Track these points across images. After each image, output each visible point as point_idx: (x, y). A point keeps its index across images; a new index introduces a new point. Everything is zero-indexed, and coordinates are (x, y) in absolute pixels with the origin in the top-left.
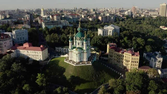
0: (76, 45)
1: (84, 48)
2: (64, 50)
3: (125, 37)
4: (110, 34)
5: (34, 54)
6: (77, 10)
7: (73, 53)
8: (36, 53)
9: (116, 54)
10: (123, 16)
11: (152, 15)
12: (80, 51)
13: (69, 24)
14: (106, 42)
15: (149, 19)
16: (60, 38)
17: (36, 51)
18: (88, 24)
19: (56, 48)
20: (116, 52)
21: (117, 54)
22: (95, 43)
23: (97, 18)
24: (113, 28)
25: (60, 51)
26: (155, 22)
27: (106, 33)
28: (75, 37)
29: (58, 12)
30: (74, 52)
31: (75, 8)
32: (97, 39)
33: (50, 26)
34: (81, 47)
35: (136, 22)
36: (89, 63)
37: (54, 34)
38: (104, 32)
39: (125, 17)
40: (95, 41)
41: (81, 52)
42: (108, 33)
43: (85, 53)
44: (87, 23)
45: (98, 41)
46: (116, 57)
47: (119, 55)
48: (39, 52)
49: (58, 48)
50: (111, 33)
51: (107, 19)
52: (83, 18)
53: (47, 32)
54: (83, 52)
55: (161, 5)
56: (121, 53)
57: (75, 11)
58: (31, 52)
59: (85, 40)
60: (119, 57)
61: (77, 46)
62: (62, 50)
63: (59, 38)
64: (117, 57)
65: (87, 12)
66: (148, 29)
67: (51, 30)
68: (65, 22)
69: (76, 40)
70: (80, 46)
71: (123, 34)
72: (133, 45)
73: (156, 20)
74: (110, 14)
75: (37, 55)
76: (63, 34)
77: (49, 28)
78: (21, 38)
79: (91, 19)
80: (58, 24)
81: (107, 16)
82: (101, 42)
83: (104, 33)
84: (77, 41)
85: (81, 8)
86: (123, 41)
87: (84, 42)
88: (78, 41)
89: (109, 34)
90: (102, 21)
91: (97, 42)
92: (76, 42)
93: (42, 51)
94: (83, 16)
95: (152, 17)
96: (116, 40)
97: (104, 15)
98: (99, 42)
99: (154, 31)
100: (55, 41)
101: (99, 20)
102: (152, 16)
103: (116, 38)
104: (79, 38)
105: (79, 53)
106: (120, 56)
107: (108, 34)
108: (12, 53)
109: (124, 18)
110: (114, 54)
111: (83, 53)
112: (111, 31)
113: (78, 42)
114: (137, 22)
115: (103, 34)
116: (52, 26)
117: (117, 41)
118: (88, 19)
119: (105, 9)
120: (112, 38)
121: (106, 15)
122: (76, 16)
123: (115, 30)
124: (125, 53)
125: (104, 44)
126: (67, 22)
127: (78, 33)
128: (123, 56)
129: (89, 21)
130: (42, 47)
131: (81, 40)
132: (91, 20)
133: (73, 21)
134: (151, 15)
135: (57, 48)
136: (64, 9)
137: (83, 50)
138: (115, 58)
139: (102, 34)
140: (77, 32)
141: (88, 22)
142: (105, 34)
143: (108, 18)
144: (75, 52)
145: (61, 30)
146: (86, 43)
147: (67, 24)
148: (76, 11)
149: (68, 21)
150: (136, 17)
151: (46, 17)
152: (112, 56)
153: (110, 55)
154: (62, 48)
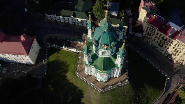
0: (97, 53)
2: (61, 18)
8: (19, 56)
9: (159, 35)
12: (108, 71)
19: (46, 15)
20: (160, 33)
25: (54, 20)
46: (157, 38)
47: (165, 38)
49: (51, 16)
62: (58, 18)
64: (159, 38)
69: (97, 46)
70: (107, 56)
75: (22, 59)
84: (100, 49)
92: (98, 50)
104: (106, 46)
106: (166, 40)
110: (156, 33)
113: (102, 51)
124: (177, 40)
131: (111, 48)
138: (155, 39)
152: (152, 35)
153: (147, 32)
154: (57, 16)
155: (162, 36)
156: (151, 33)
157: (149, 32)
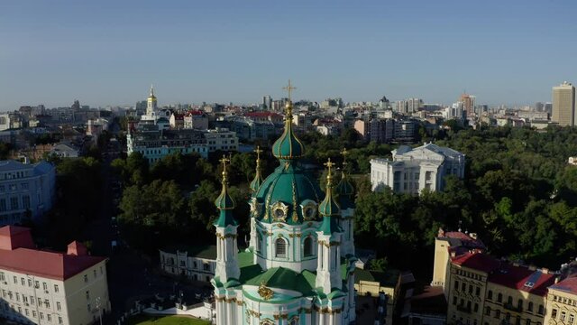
0: (261, 254)
1: (323, 281)
2: (200, 268)
3: (498, 200)
4: (427, 185)
5: (29, 291)
6: (273, 103)
7: (239, 308)
8: (37, 287)
9: (495, 297)
10: (440, 121)
11: (533, 122)
12: (286, 299)
13: (236, 143)
14: (422, 224)
15: (527, 134)
16: (186, 202)
17: (37, 278)
18: (316, 148)
19: (162, 253)
20: (497, 289)
21: (500, 295)
22: (366, 227)
23: (346, 126)
24: (440, 158)
25: (180, 272)
26: (548, 144)
27: (409, 181)
28: (254, 199)
29: (208, 110)
30: (249, 307)
31: (268, 99)
32: (375, 208)
33: (158, 149)
34: (296, 268)
35: (490, 142)
37: (159, 185)
38: (402, 176)
39: (447, 127)
40: (362, 220)
41: (294, 310)
42: (417, 178)
43: (326, 311)
44: (313, 143)
45: (381, 220)
46: (493, 313)
47: (515, 304)
48: (51, 282)
49: (174, 256)
50: (433, 181)
51: (384, 129)
52: (294, 124)
53: (136, 176)
54: (309, 306)
55: (555, 88)
56: (526, 295)
57: (265, 106)
58: (15, 281)
59: (326, 223)
60: (512, 313)
61: (272, 263)
62: (191, 265)
63: (181, 202)
64: (498, 312)
65: (307, 110)
66: (539, 168)
67: (157, 167)
68: (223, 136)
69: (260, 218)
70: (291, 261)
71: (487, 185)
72: (537, 237)
73: (550, 138)
74: (395, 114)
75: (43, 300)
76: (202, 183)
77: (150, 156)
78: (14, 200)
79: (324, 130)
80: (190, 142)
81: (384, 121)
82: (395, 227)
83: (402, 181)
84: (268, 226)
85: (286, 99)
86: (494, 217)
87: (323, 237)
88: (274, 230)
89: (422, 186)
90: (368, 136)
91: (372, 223)
92: (262, 235)
93: (66, 278)
94: (295, 120)
95: (533, 129)
96: (464, 213)
97: (373, 115)
98: (384, 227)
99: (562, 175)
100: (163, 216)
101: (355, 134)
102: (532, 125)
103: (461, 203)
104: (284, 208)
105: (284, 317)
106: (520, 309)
107: (417, 186)
109: (446, 130)
110: (483, 294)
111: (308, 317)
112: (434, 169)
113: (276, 237)
114: (493, 144)
115: (396, 184)
116: (164, 150)
117: (471, 220)
118: (312, 128)
119: (364, 104)
120: (445, 203)
121: (381, 116)
122: (270, 119)
123: (446, 169)
124: (551, 291)
125: (413, 235)
126: (230, 136)
127: (278, 170)
128: (542, 311)
129: (320, 135)
130: (76, 253)
131: (301, 220)
132: (326, 134)
133: (258, 135)
134: (527, 119)
135: (165, 255)
137: (312, 293)
138: (487, 319)
139: (391, 185)
140: (270, 164)
141: (316, 141)
142: (405, 185)
143: (389, 128)
144: (252, 305)
145: (202, 168)
146: (332, 244)
147: (229, 144)
148: (271, 107)
149: (234, 133)
150: (483, 129)
151: (154, 118)
152: (473, 307)
153: (459, 302)
154: (190, 258)
155: (505, 300)
156: (469, 303)
157: (462, 301)
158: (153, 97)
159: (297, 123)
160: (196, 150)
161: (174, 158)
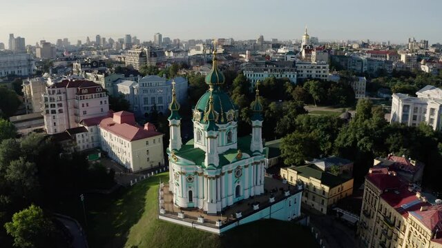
4: (431, 120)
8: (122, 144)
17: (122, 139)
20: (384, 203)
21: (386, 211)
27: (418, 114)
36: (211, 224)
38: (411, 109)
41: (191, 172)
42: (425, 112)
43: (206, 176)
47: (392, 220)
48: (127, 142)
50: (435, 117)
52: (402, 62)
54: (199, 171)
60: (390, 227)
61: (196, 145)
65: (434, 51)
68: (319, 67)
70: (203, 146)
75: (124, 151)
77: (256, 79)
78: (153, 99)
79: (426, 69)
83: (411, 113)
88: (196, 125)
89: (427, 119)
93: (132, 140)
94: (403, 58)
105: (183, 173)
106: (393, 224)
107: (424, 119)
108: (80, 134)
110: (377, 206)
111: (200, 178)
112: (437, 106)
113: (196, 129)
122: (388, 57)
126: (324, 68)
129: (421, 72)
130: (147, 129)
136: (389, 42)
138: (377, 226)
139: (400, 115)
142: (414, 117)
147: (322, 73)
152: (371, 214)
155: (387, 215)
156: (371, 211)
158: (307, 35)
159: (404, 62)
160: (288, 76)
161: (269, 80)
